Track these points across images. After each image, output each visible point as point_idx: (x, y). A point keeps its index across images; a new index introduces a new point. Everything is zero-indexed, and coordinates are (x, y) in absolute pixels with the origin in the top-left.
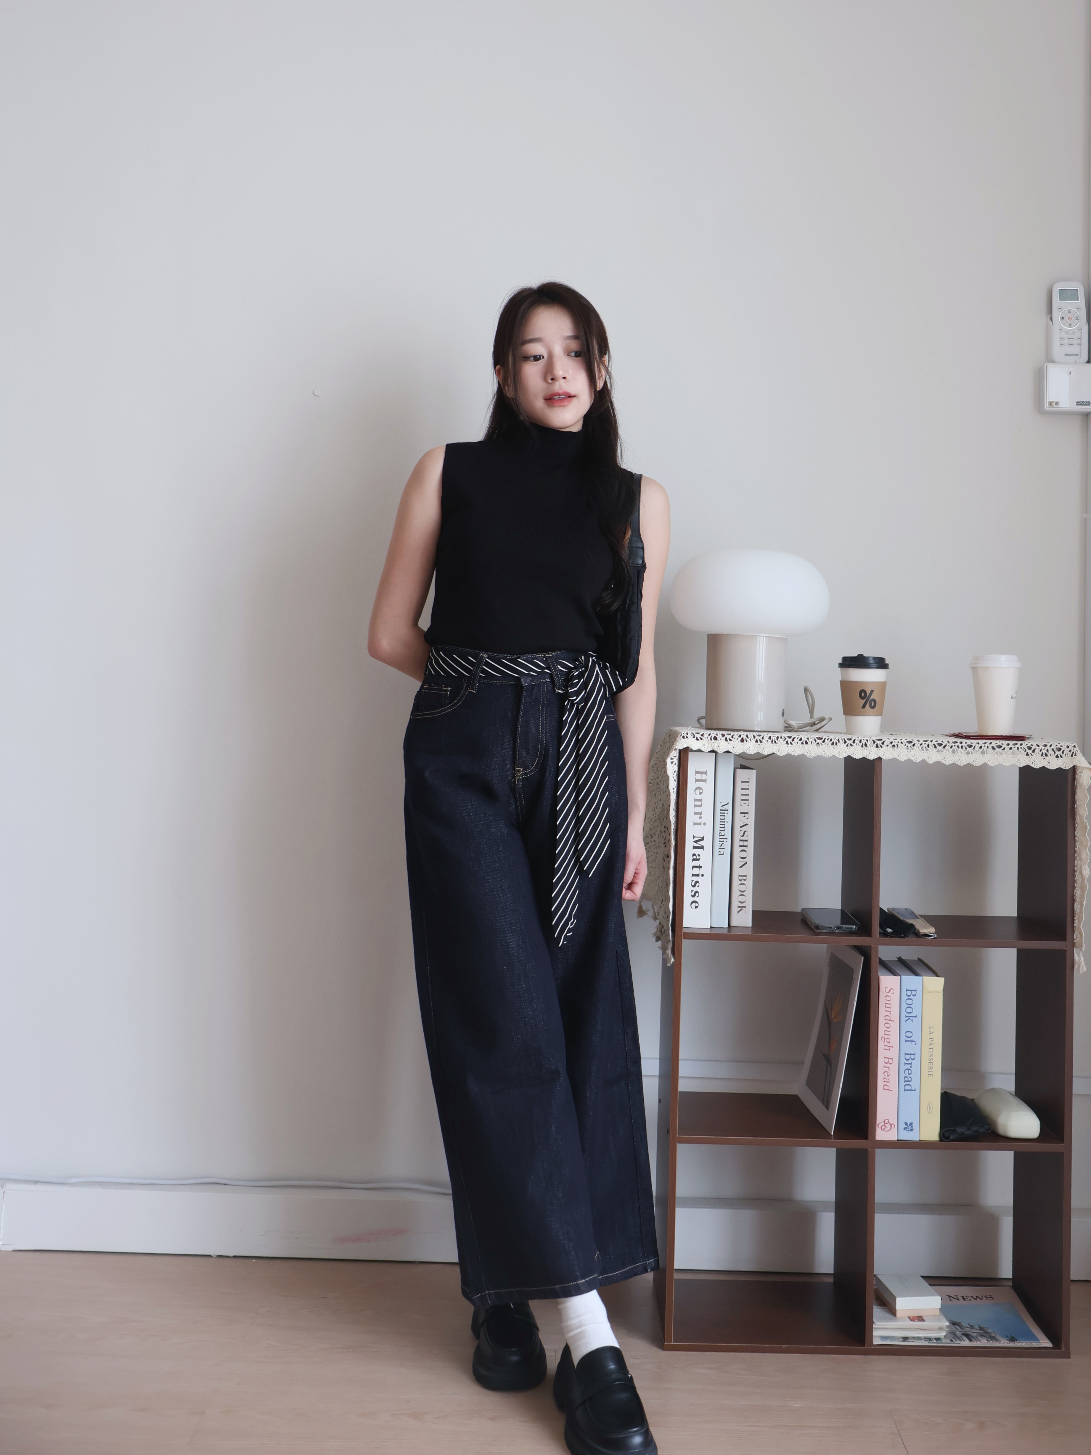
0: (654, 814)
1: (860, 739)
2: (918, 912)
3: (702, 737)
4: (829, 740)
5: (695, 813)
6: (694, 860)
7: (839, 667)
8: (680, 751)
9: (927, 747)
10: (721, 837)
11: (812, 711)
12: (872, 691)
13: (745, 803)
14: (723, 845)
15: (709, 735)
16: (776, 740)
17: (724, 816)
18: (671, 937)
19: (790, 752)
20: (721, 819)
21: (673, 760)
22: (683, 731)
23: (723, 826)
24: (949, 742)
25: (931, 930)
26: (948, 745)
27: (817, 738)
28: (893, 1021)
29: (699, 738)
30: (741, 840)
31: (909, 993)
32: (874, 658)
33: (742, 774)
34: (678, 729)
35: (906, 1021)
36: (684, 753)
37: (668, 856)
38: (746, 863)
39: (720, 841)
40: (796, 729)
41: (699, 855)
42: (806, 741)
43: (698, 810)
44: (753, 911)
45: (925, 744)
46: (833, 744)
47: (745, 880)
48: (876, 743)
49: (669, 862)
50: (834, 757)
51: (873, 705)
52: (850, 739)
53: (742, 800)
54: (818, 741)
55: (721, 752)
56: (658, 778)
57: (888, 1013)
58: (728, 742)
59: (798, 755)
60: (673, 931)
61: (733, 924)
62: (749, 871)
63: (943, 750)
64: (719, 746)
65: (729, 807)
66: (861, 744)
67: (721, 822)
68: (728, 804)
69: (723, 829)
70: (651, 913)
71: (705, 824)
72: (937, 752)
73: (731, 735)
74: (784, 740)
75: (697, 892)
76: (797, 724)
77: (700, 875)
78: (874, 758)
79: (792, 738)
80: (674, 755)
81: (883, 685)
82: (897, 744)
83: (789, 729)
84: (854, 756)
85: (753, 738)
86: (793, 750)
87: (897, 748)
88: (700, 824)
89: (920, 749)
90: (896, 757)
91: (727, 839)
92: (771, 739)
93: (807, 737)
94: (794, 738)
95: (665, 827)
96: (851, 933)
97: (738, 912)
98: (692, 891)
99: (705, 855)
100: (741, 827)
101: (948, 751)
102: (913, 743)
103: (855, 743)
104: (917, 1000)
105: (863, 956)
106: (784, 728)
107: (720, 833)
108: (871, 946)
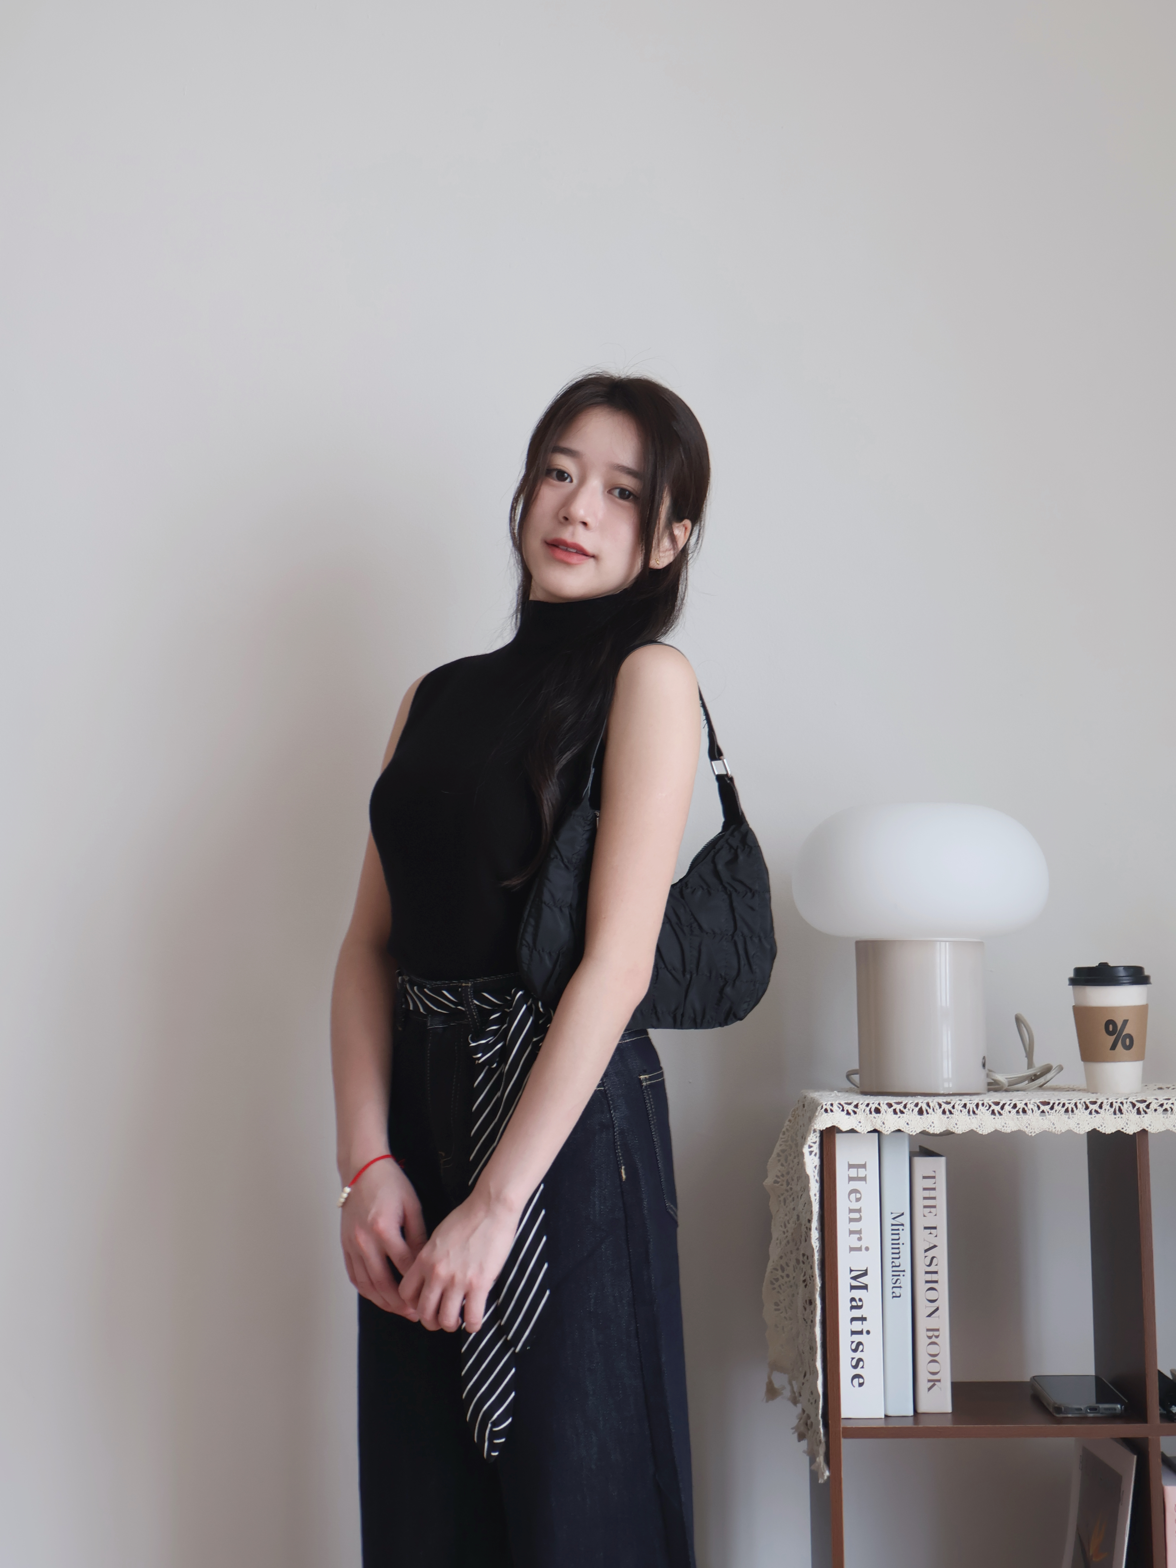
0: (784, 1232)
1: (1111, 1101)
3: (855, 1110)
4: (1061, 1105)
5: (851, 1232)
6: (852, 1307)
7: (1069, 985)
8: (822, 1132)
10: (895, 1269)
11: (1029, 1054)
12: (1125, 1022)
13: (930, 1212)
14: (899, 1281)
15: (868, 1105)
16: (975, 1109)
17: (898, 1234)
18: (822, 1435)
19: (999, 1127)
20: (893, 1240)
21: (811, 1149)
22: (825, 1098)
23: (897, 1251)
27: (1041, 1102)
29: (850, 1111)
30: (927, 1273)
32: (1127, 968)
33: (924, 1164)
34: (815, 1095)
36: (828, 1136)
37: (811, 1302)
38: (937, 1309)
39: (893, 1276)
40: (1006, 1087)
41: (860, 1300)
42: (1023, 1108)
43: (855, 1226)
44: (952, 1384)
46: (1067, 1111)
47: (937, 1337)
48: (1136, 1107)
49: (813, 1312)
50: (1070, 1132)
51: (1128, 1043)
52: (1095, 1103)
53: (925, 1207)
54: (1042, 1108)
55: (888, 1133)
56: (788, 1173)
58: (898, 1116)
59: (1012, 1132)
60: (826, 1425)
61: (922, 1409)
62: (942, 1320)
64: (884, 1123)
65: (906, 1220)
66: (1113, 1110)
67: (893, 1244)
68: (903, 1214)
69: (897, 1256)
70: (787, 1393)
71: (867, 1249)
73: (903, 1104)
74: (987, 1108)
75: (860, 1360)
76: (1006, 1078)
78: (1136, 1132)
79: (1001, 1103)
80: (813, 1139)
81: (1143, 1011)
82: (1171, 1108)
83: (996, 1086)
84: (1103, 1130)
85: (937, 1107)
86: (1003, 1124)
87: (1172, 1114)
88: (859, 1249)
90: (1170, 1127)
91: (904, 1271)
92: (968, 1109)
93: (1024, 1102)
94: (1004, 1104)
95: (804, 1255)
96: (1113, 1417)
97: (929, 1389)
98: (853, 1359)
99: (871, 1299)
100: (926, 1251)
103: (1103, 1109)
105: (1135, 1454)
106: (986, 1084)
107: (893, 1262)
108: (1147, 1438)
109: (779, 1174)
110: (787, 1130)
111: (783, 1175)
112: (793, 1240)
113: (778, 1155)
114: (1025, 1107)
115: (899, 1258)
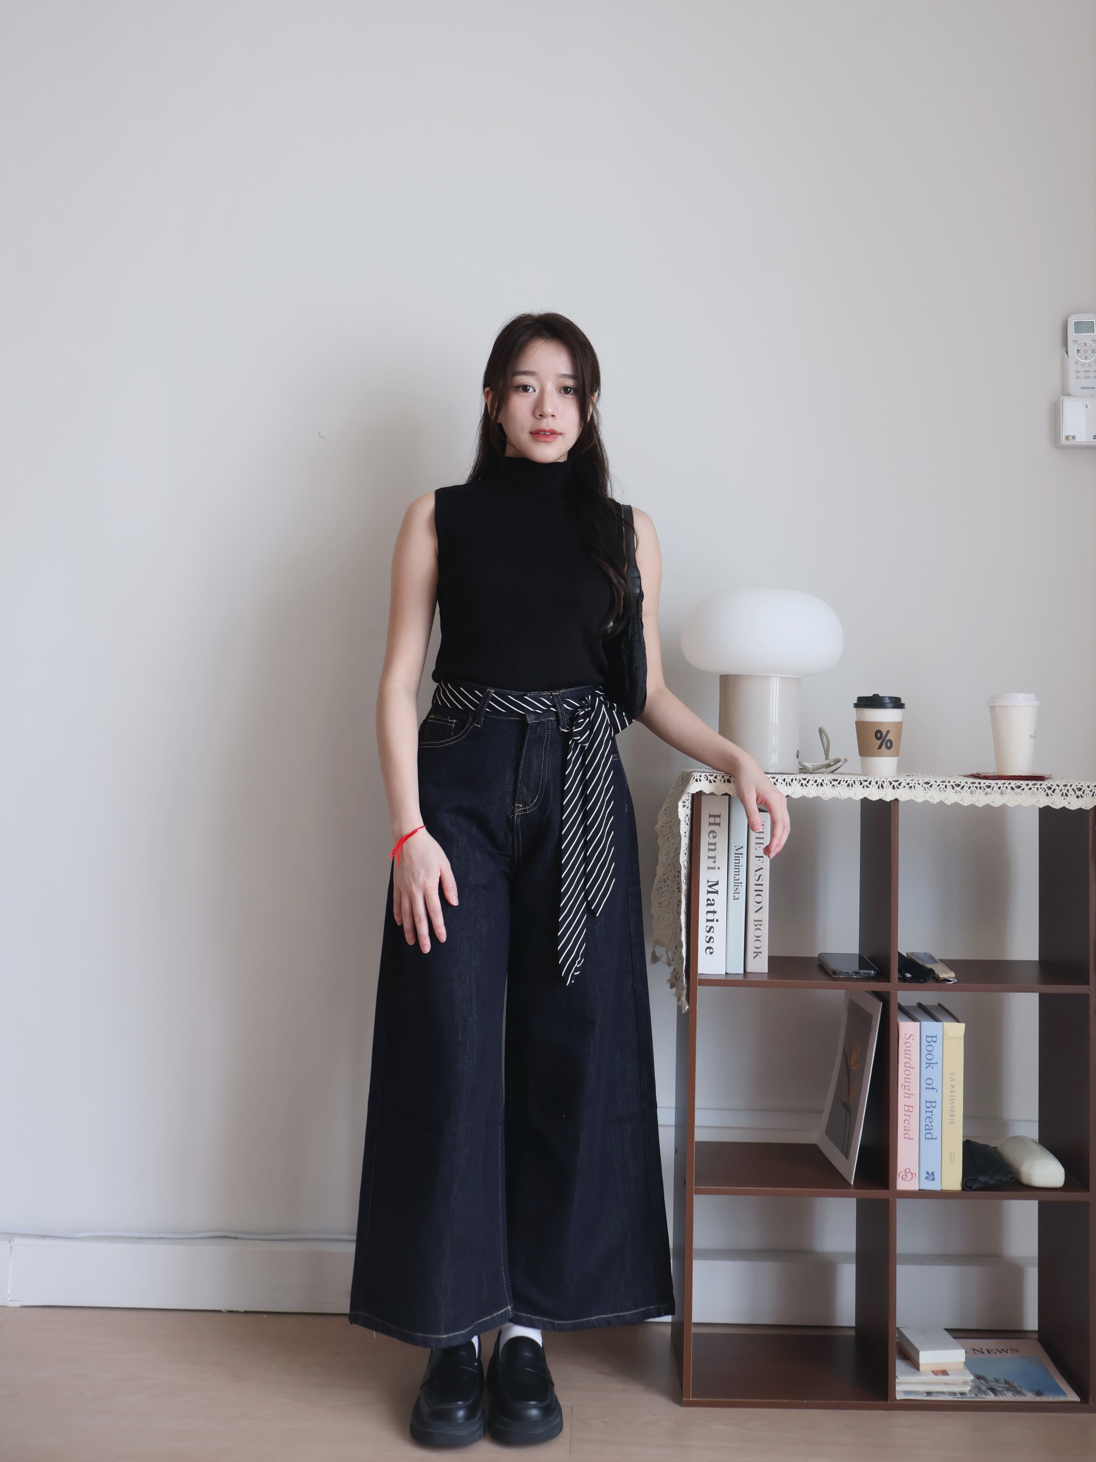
0: (667, 859)
1: (876, 780)
2: (937, 957)
3: (715, 779)
4: (845, 781)
5: (709, 857)
6: (708, 905)
7: (854, 707)
8: (693, 795)
9: (944, 788)
10: (736, 881)
11: (827, 752)
12: (888, 732)
14: (738, 889)
16: (791, 782)
17: (739, 860)
18: (685, 983)
19: (805, 794)
21: (685, 805)
22: (696, 773)
23: (738, 870)
24: (967, 783)
25: (950, 975)
26: (966, 786)
27: (832, 779)
28: (913, 1068)
29: (712, 780)
30: (756, 885)
31: (929, 1039)
32: (890, 698)
34: (690, 771)
35: (926, 1068)
36: (697, 797)
38: (762, 908)
39: (734, 886)
40: (811, 771)
41: (713, 900)
42: (821, 783)
43: (712, 854)
44: (769, 956)
45: (942, 785)
46: (848, 785)
47: (760, 925)
48: (893, 785)
49: (681, 909)
50: (850, 799)
51: (889, 745)
52: (866, 781)
53: (756, 843)
54: (833, 783)
56: (671, 821)
57: (908, 1060)
59: (813, 797)
60: (688, 978)
61: (749, 970)
62: (765, 915)
63: (961, 791)
65: (744, 851)
66: (877, 785)
67: (735, 866)
68: (742, 847)
69: (738, 873)
70: (664, 959)
71: (719, 868)
72: (955, 793)
74: (798, 782)
75: (711, 938)
76: (812, 766)
77: (715, 920)
78: (891, 800)
79: (807, 780)
80: (687, 798)
81: (899, 725)
82: (914, 786)
83: (804, 771)
84: (870, 798)
86: (808, 792)
87: (914, 789)
88: (714, 868)
89: (938, 790)
90: (913, 798)
91: (742, 883)
92: (786, 782)
93: (822, 779)
94: (809, 780)
96: (869, 978)
97: (754, 958)
98: (707, 937)
99: (720, 900)
100: (756, 871)
101: (966, 792)
102: (930, 784)
103: (872, 785)
104: (937, 1046)
105: (881, 1002)
106: (799, 770)
107: (735, 877)
108: (890, 992)
109: (665, 822)
110: (672, 794)
111: (667, 823)
112: (672, 863)
113: (665, 810)
114: (822, 782)
115: (739, 875)
